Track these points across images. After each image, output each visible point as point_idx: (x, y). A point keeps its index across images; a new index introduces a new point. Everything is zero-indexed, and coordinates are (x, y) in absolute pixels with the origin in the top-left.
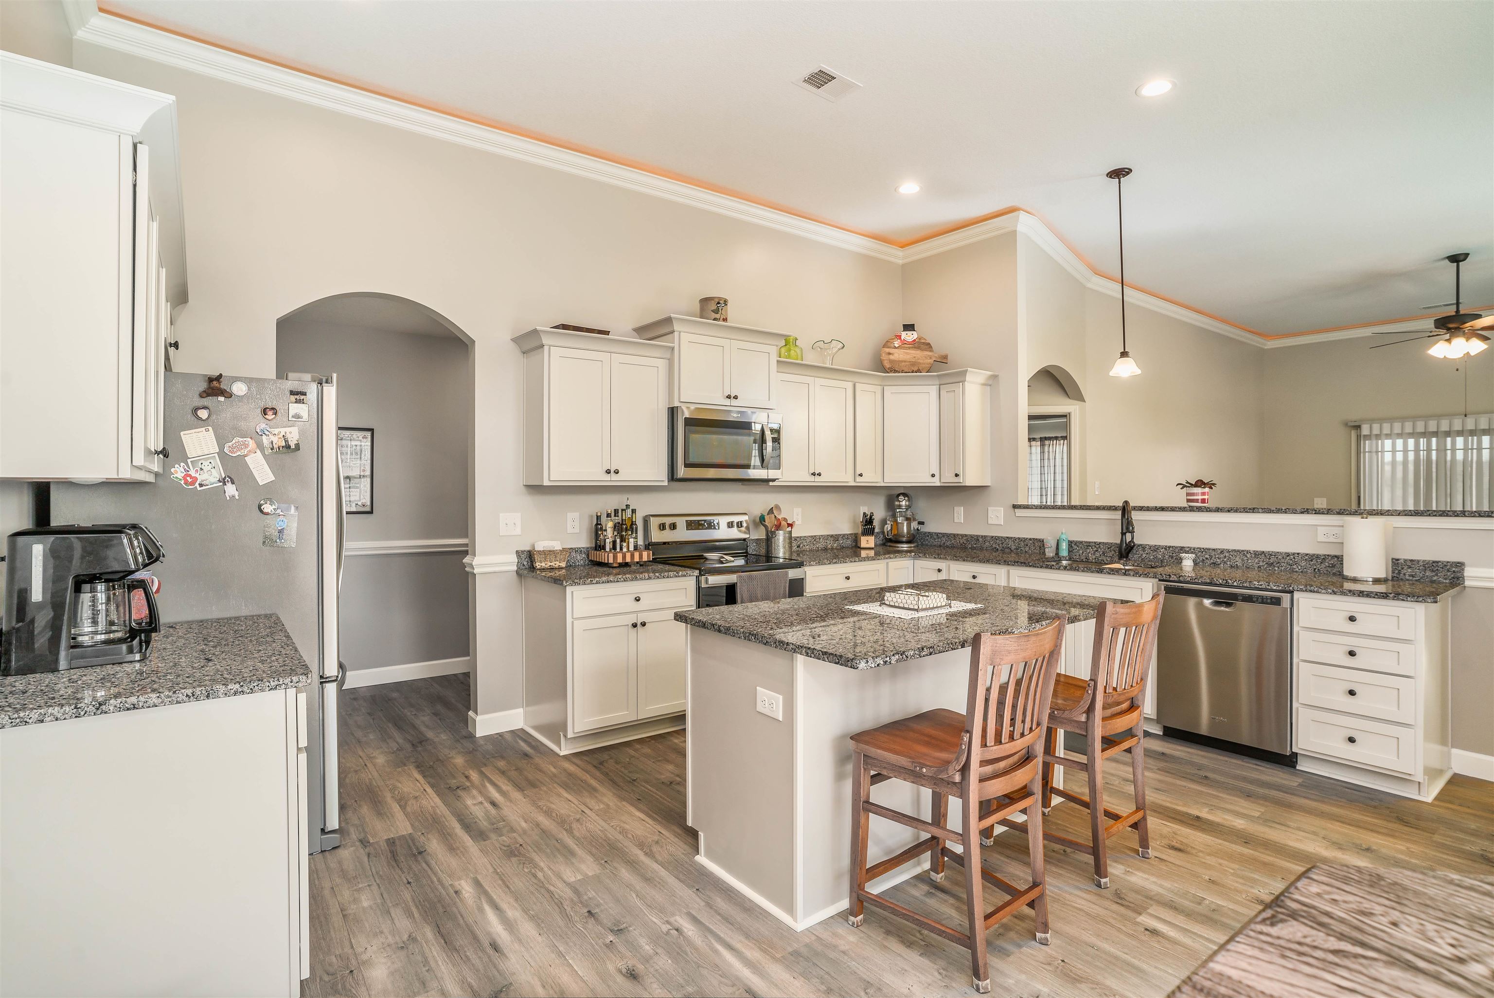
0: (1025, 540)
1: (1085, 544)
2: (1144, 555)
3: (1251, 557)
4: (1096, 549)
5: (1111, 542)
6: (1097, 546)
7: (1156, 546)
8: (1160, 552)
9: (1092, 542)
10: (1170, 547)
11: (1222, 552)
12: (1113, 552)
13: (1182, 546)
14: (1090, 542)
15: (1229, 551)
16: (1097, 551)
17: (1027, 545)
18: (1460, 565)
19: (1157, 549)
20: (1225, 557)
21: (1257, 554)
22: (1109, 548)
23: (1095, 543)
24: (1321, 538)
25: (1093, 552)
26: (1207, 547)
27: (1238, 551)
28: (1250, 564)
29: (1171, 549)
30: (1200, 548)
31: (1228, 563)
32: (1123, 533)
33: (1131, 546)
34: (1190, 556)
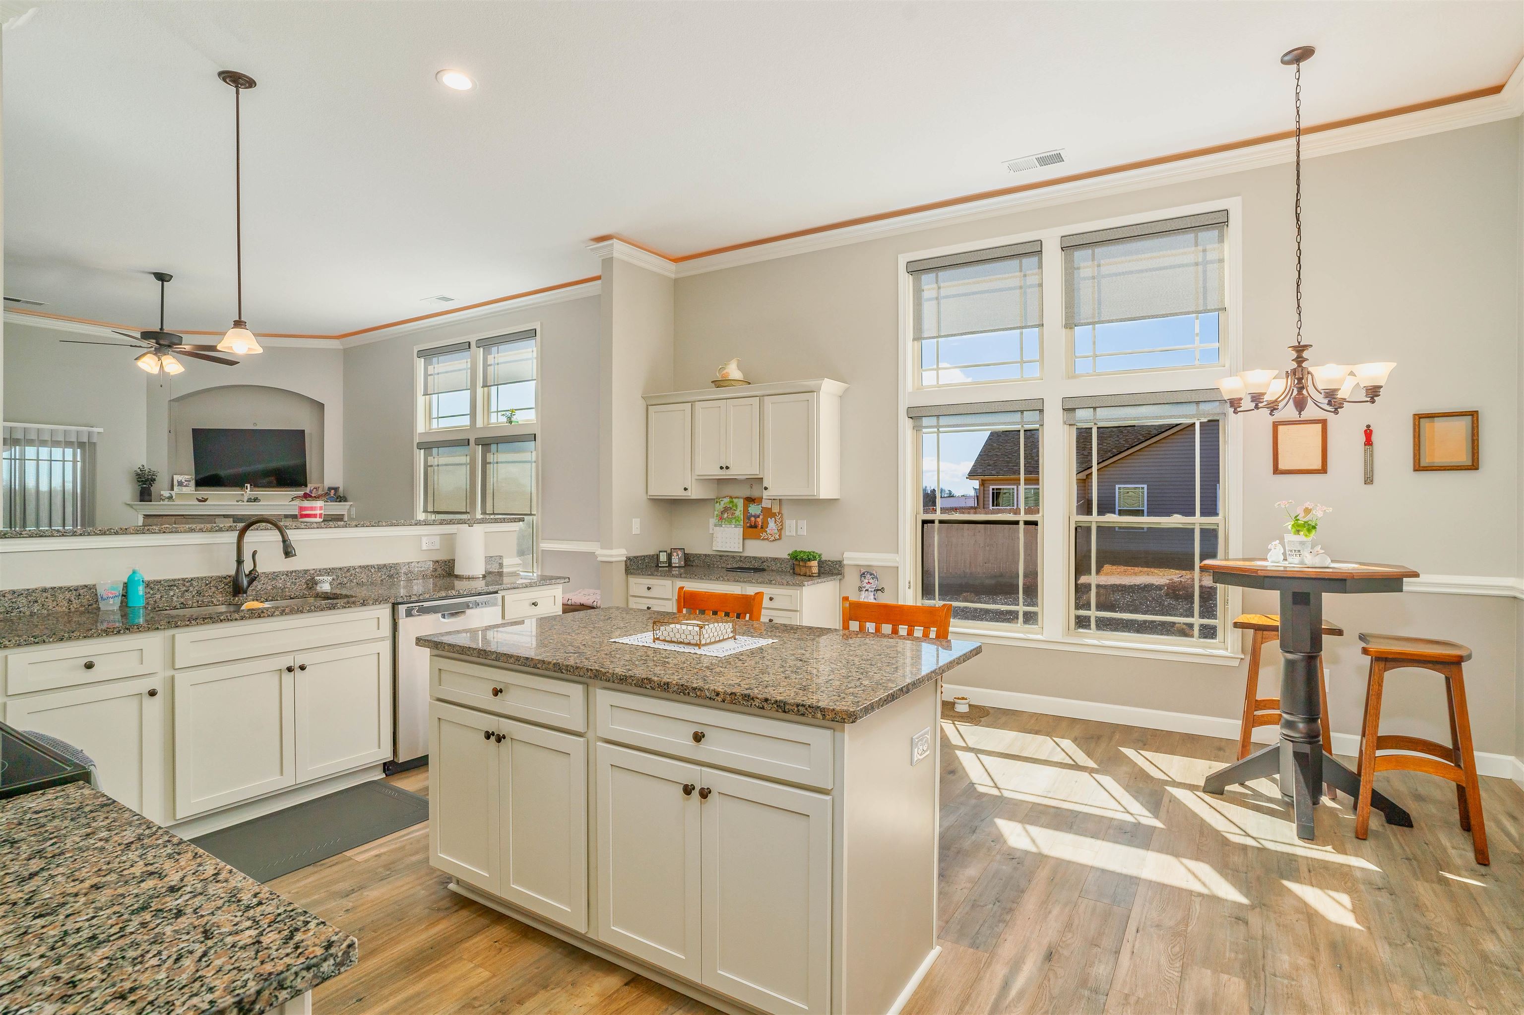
0: (29, 593)
1: (166, 584)
2: (259, 587)
3: (376, 570)
4: (185, 588)
5: (210, 575)
6: (187, 584)
7: (274, 573)
8: (281, 579)
9: (179, 580)
10: (292, 572)
11: (348, 570)
12: (213, 589)
13: (306, 568)
14: (174, 580)
15: (356, 568)
16: (187, 591)
17: (36, 602)
18: (501, 557)
19: (277, 576)
20: (351, 575)
21: (380, 568)
22: (207, 585)
23: (184, 580)
24: (424, 547)
25: (180, 594)
27: (364, 567)
28: (374, 580)
29: (294, 574)
30: (326, 569)
31: (355, 581)
32: (240, 562)
33: (253, 577)
34: (326, 578)
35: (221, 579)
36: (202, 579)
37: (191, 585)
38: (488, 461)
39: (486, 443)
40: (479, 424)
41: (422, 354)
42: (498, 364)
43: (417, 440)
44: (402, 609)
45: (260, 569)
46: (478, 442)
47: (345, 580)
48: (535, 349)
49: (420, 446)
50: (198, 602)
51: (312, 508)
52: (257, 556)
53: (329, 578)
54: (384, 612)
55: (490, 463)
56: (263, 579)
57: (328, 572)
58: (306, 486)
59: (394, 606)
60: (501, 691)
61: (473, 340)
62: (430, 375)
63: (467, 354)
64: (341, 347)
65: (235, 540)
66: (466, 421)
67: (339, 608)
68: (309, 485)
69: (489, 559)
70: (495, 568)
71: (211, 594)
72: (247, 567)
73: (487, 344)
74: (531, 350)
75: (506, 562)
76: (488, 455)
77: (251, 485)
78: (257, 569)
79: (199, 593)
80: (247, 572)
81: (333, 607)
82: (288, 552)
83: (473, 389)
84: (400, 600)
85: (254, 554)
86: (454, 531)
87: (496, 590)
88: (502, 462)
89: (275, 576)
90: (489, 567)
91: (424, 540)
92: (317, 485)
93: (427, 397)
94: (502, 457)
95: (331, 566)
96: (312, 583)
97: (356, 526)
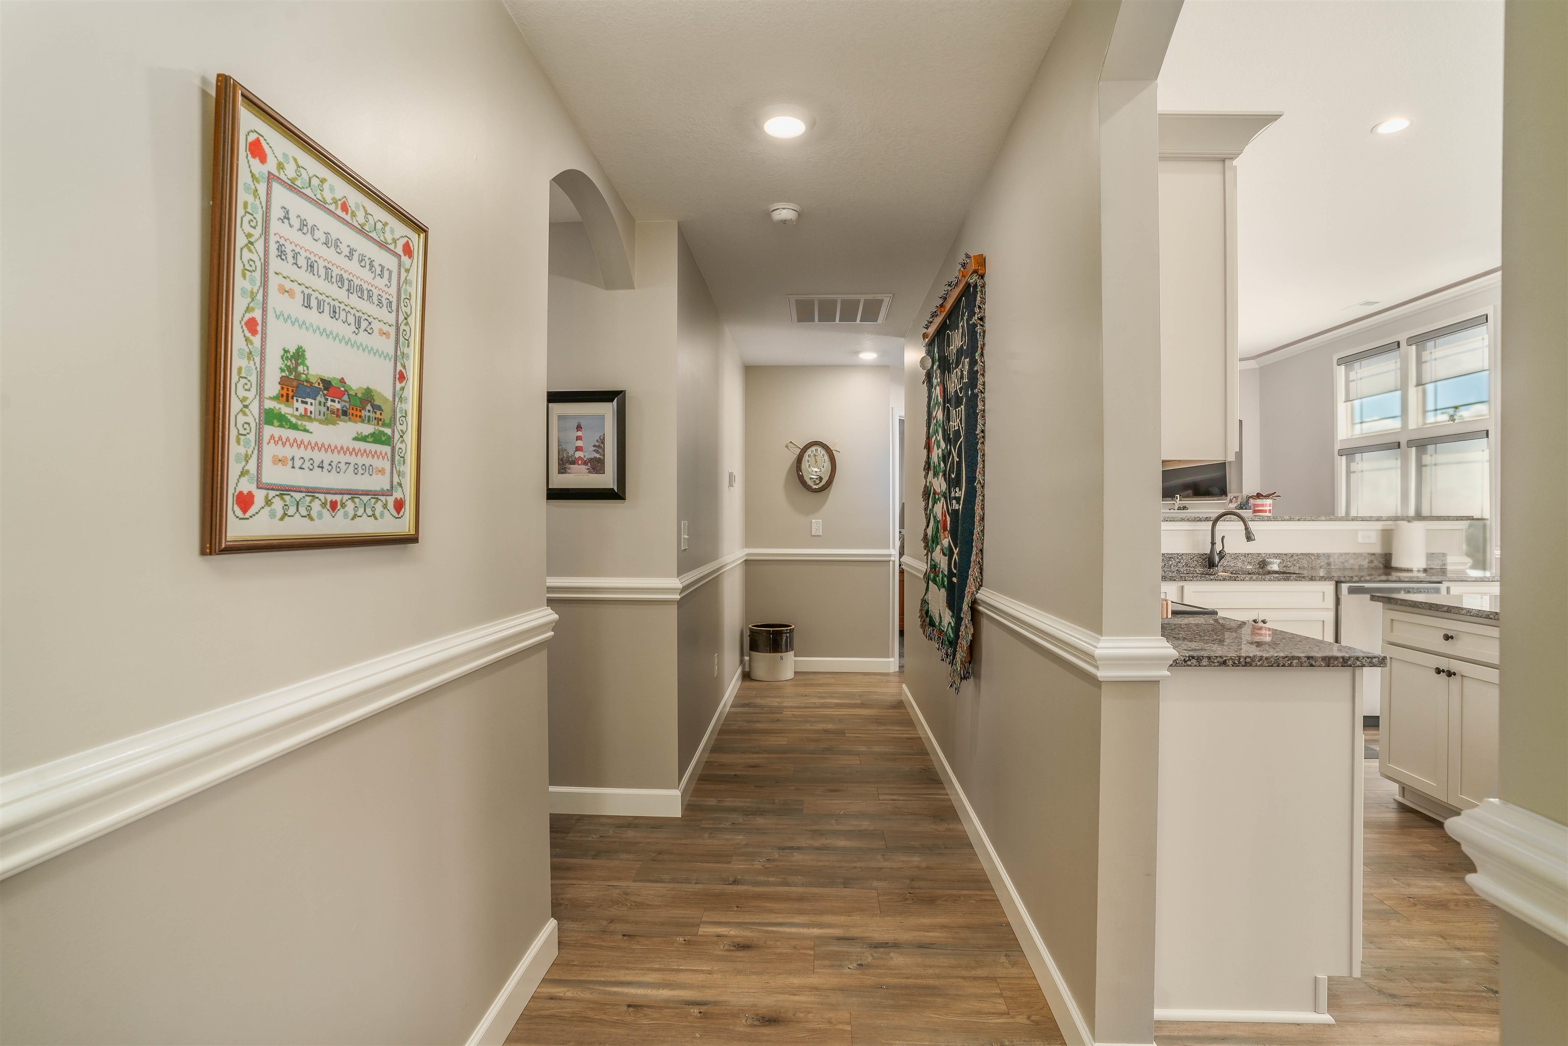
1: (1168, 556)
2: (1225, 564)
3: (1315, 559)
4: (1178, 560)
5: (1194, 552)
6: (1180, 558)
7: (1236, 553)
8: (1241, 558)
9: (1175, 554)
10: (1248, 554)
11: (1292, 556)
12: (1195, 563)
13: (1259, 553)
14: (1172, 554)
15: (1297, 555)
16: (1179, 562)
18: (1444, 555)
19: (1238, 556)
20: (1295, 560)
21: (1319, 556)
22: (1192, 559)
23: (1178, 554)
24: (1360, 540)
25: (1175, 564)
26: (1280, 552)
27: (1305, 554)
28: (1314, 565)
29: (1250, 556)
31: (1297, 565)
32: (1213, 543)
33: (1222, 555)
34: (1275, 560)
35: (1201, 555)
36: (1189, 554)
37: (1182, 558)
38: (1424, 463)
39: (1422, 444)
40: (1412, 425)
41: (1341, 361)
42: (1435, 359)
43: (1338, 447)
44: (1344, 587)
45: (1227, 550)
46: (1410, 443)
47: (1289, 563)
48: (1486, 337)
49: (1341, 453)
50: (1187, 570)
51: (1262, 505)
52: (1225, 540)
53: (1278, 561)
54: (1329, 587)
55: (1426, 466)
56: (1227, 557)
57: (1277, 556)
58: (1226, 495)
59: (1338, 583)
60: (1452, 637)
61: (1402, 338)
62: (1352, 381)
63: (1396, 354)
64: (1258, 366)
65: (1210, 528)
66: (1396, 424)
67: (1292, 580)
68: (1229, 495)
69: (1430, 556)
70: (1436, 565)
71: (1194, 566)
72: (1218, 548)
73: (1420, 341)
74: (1481, 338)
75: (1450, 559)
76: (1424, 457)
77: (1180, 496)
78: (1225, 549)
79: (1187, 565)
80: (1218, 552)
81: (1287, 579)
82: (1249, 537)
83: (1403, 387)
84: (1342, 579)
85: (1223, 538)
86: (1393, 527)
87: (1440, 580)
88: (1441, 464)
89: (1236, 556)
90: (1430, 563)
91: (1360, 534)
92: (1236, 495)
93: (1349, 403)
94: (1440, 458)
95: (1278, 552)
96: (1263, 564)
97: (1299, 520)
